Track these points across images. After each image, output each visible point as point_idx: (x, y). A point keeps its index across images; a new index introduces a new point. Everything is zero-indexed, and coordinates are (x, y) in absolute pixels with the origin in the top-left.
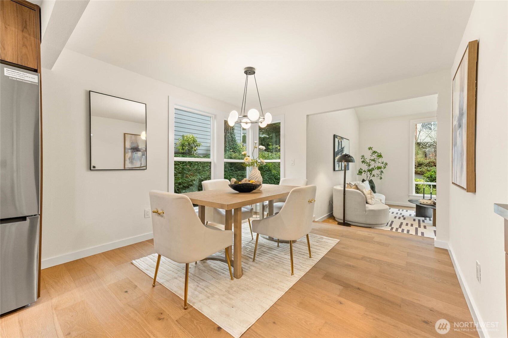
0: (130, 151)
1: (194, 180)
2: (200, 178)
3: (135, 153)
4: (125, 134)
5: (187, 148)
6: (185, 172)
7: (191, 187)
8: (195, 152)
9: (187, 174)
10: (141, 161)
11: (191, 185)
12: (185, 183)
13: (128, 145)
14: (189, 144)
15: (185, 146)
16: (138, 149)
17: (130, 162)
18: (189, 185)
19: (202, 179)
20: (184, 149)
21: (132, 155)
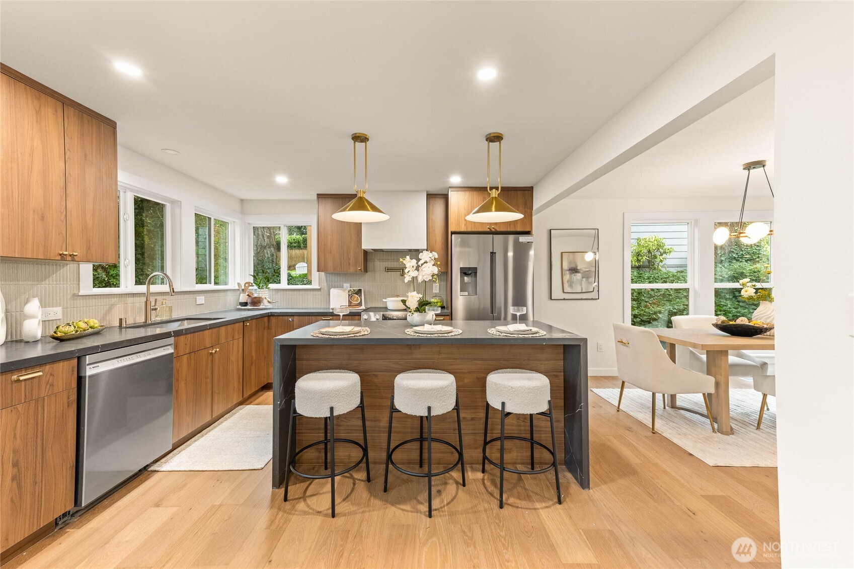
0: (568, 272)
1: (660, 312)
2: (671, 309)
3: (573, 275)
4: (562, 253)
5: (644, 258)
6: (643, 298)
7: (655, 323)
8: (660, 264)
9: (646, 302)
10: (581, 285)
11: (655, 320)
12: (644, 315)
13: (566, 266)
14: (649, 251)
15: (641, 256)
16: (577, 269)
17: (568, 286)
18: (650, 319)
19: (675, 311)
20: (640, 261)
21: (571, 277)
